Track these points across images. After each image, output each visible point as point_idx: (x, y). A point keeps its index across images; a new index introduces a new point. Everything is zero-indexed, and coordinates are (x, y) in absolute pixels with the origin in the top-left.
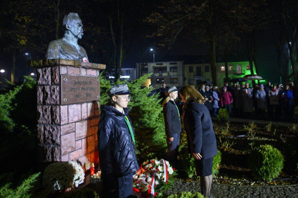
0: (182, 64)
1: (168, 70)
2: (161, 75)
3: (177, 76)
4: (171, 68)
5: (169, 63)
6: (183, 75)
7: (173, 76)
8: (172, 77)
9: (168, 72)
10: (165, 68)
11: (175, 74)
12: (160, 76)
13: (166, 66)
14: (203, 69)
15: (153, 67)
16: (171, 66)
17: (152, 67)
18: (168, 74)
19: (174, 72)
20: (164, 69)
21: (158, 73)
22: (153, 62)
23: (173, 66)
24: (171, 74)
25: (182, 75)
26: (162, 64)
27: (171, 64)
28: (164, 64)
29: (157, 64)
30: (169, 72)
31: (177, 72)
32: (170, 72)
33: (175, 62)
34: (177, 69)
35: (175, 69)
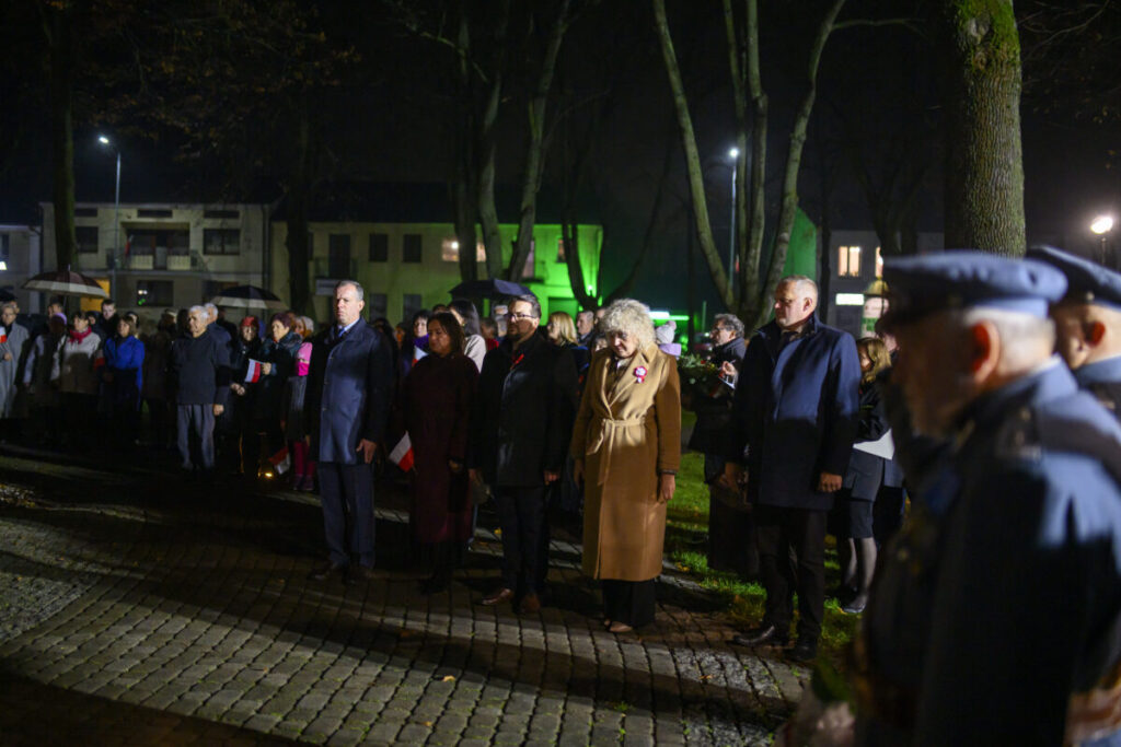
0: (264, 219)
1: (196, 241)
2: (164, 268)
3: (237, 273)
4: (208, 235)
5: (202, 213)
6: (263, 273)
7: (219, 273)
8: (215, 278)
9: (196, 252)
10: (184, 233)
11: (229, 262)
12: (156, 268)
13: (188, 225)
14: (359, 249)
15: (124, 224)
16: (209, 223)
17: (119, 226)
18: (194, 262)
19: (223, 253)
20: (174, 239)
21: (148, 254)
22: (114, 201)
24: (212, 263)
25: (260, 268)
26: (168, 214)
27: (208, 215)
28: (175, 212)
29: (142, 213)
30: (201, 252)
31: (237, 253)
32: (206, 252)
33: (230, 207)
34: (238, 243)
35: (230, 243)
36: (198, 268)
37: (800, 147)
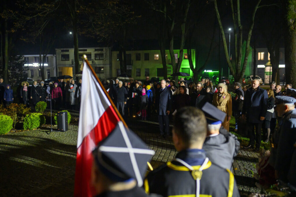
0: (109, 51)
1: (93, 57)
3: (103, 64)
4: (96, 55)
5: (94, 50)
7: (98, 65)
9: (93, 60)
10: (90, 55)
11: (101, 62)
13: (91, 53)
16: (96, 52)
18: (93, 62)
19: (100, 59)
23: (99, 52)
24: (97, 62)
25: (109, 63)
27: (96, 50)
28: (87, 50)
29: (80, 50)
30: (94, 60)
31: (103, 60)
32: (95, 60)
33: (101, 48)
34: (103, 57)
35: (101, 57)
36: (94, 64)
37: (250, 37)
